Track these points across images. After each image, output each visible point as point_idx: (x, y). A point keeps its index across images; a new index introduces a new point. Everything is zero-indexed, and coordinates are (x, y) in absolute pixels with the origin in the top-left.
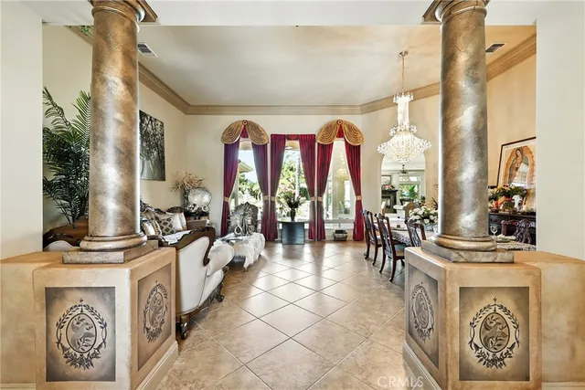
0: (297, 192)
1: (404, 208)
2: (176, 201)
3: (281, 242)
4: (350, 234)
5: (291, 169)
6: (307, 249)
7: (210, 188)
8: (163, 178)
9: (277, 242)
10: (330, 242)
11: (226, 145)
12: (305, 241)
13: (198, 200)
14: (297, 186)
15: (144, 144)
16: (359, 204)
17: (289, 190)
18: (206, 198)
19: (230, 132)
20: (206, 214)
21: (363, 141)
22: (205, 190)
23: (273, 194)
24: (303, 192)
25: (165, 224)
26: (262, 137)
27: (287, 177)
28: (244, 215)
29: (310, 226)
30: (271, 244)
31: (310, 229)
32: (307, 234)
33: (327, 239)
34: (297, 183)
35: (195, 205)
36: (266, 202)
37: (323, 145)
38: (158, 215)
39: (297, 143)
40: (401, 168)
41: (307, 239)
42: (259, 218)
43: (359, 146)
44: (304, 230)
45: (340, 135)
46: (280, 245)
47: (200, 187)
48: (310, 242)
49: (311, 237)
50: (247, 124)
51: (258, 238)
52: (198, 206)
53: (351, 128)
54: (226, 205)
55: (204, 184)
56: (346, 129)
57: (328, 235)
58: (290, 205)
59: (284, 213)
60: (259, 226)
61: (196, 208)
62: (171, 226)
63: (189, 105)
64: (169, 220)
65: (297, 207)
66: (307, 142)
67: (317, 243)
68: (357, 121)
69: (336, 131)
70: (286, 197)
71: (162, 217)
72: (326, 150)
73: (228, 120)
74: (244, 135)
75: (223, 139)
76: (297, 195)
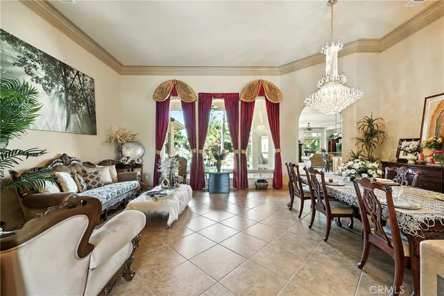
0: (222, 145)
1: (311, 159)
2: (110, 154)
3: (208, 190)
4: (270, 183)
5: (217, 128)
6: (232, 198)
7: (143, 142)
8: (94, 132)
9: (204, 191)
10: (253, 190)
11: (158, 103)
12: (229, 190)
13: (131, 153)
14: (222, 141)
15: (70, 98)
16: (278, 156)
17: (216, 144)
18: (139, 152)
19: (161, 90)
20: (139, 166)
21: (281, 99)
22: (139, 144)
23: (201, 147)
24: (227, 146)
25: (92, 177)
26: (190, 95)
27: (214, 134)
28: (171, 168)
29: (234, 176)
30: (198, 193)
31: (234, 179)
32: (232, 182)
33: (249, 187)
34: (222, 139)
35: (128, 158)
36: (194, 154)
37: (246, 103)
38: (86, 169)
39: (222, 101)
40: (306, 126)
41: (232, 187)
42: (189, 169)
43: (278, 103)
44: (229, 179)
45: (262, 93)
46: (207, 194)
47: (133, 141)
48: (234, 191)
49: (235, 185)
50: (176, 83)
51: (185, 189)
52: (131, 159)
53: (271, 87)
54: (158, 158)
55: (137, 138)
56: (267, 88)
57: (251, 184)
58: (216, 157)
59: (211, 163)
60: (188, 177)
61: (129, 161)
62: (98, 179)
63: (121, 65)
64: (96, 173)
65: (222, 159)
66: (231, 100)
67: (241, 192)
68: (276, 81)
69: (257, 90)
70: (213, 150)
71: (90, 171)
72: (249, 107)
73: (158, 80)
74: (174, 93)
75: (154, 97)
76: (222, 148)
